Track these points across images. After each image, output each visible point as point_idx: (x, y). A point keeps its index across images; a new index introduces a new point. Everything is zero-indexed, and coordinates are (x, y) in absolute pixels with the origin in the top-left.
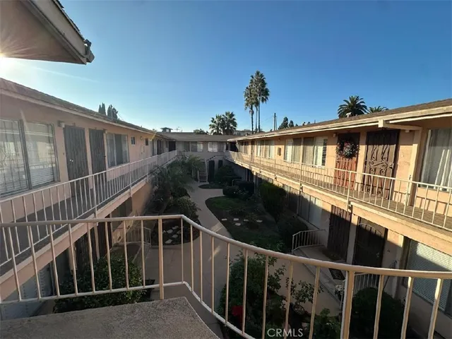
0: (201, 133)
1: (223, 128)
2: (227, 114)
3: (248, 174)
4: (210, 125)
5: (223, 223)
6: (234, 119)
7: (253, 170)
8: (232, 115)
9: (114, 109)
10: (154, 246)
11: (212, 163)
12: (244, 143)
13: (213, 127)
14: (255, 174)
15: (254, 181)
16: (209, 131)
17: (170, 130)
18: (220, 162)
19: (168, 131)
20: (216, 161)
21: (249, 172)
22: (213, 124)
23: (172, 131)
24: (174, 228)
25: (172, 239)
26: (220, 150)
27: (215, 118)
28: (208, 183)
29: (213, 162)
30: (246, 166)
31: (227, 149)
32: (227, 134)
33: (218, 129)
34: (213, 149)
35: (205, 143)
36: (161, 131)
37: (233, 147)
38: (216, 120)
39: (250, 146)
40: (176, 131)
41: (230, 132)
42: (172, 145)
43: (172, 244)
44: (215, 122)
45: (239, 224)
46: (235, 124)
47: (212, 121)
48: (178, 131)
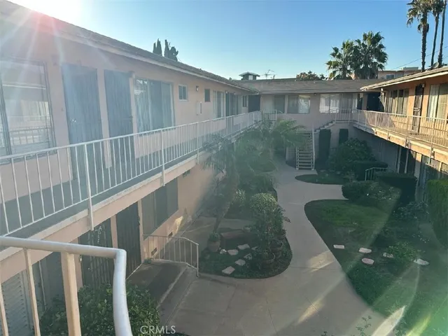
0: (311, 78)
1: (356, 68)
2: (365, 37)
3: (403, 159)
4: (330, 63)
5: (336, 253)
6: (381, 46)
7: (413, 149)
8: (377, 38)
9: (173, 48)
10: (203, 274)
11: (325, 135)
12: (399, 92)
13: (336, 65)
14: (419, 158)
15: (417, 174)
16: (327, 75)
17: (255, 76)
18: (344, 133)
19: (251, 78)
20: (335, 130)
21: (405, 154)
22: (334, 59)
23: (258, 78)
24: (241, 247)
25: (235, 266)
26: (345, 110)
27: (340, 47)
28: (315, 173)
29: (329, 132)
30: (399, 140)
31: (360, 107)
32: (364, 77)
33: (344, 69)
34: (329, 107)
35: (315, 96)
36: (240, 78)
37: (373, 102)
38: (341, 52)
39: (412, 99)
40: (264, 78)
41: (370, 73)
42: (254, 102)
43: (232, 275)
44: (339, 56)
45: (371, 262)
46: (382, 57)
47: (334, 55)
48: (269, 78)
